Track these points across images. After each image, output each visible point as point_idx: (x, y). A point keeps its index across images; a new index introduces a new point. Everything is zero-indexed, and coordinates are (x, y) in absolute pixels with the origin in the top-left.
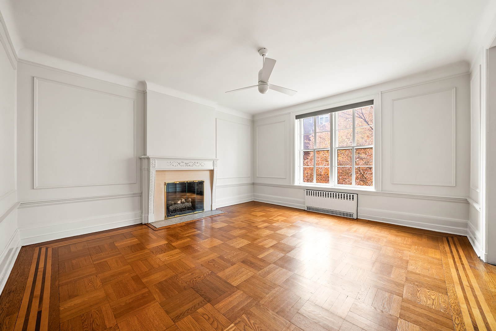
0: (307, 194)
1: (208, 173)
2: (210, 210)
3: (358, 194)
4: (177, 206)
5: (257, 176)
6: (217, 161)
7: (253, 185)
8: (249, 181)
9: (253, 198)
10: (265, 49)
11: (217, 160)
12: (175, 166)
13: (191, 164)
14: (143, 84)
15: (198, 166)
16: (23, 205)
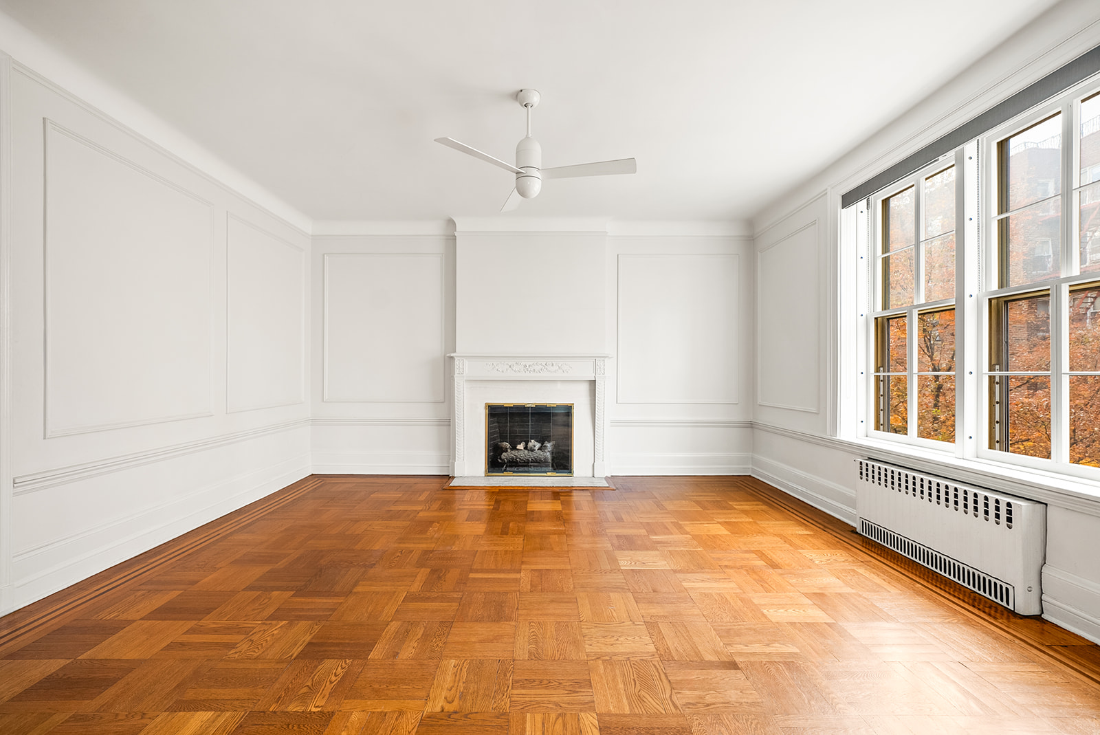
0: (861, 473)
1: (585, 388)
2: (591, 476)
3: (1046, 504)
4: (516, 454)
5: (760, 401)
6: (606, 359)
7: (752, 427)
8: (737, 416)
9: (750, 466)
10: (521, 91)
11: (605, 357)
12: (503, 372)
13: (537, 368)
14: (451, 223)
15: (555, 371)
16: (314, 421)
